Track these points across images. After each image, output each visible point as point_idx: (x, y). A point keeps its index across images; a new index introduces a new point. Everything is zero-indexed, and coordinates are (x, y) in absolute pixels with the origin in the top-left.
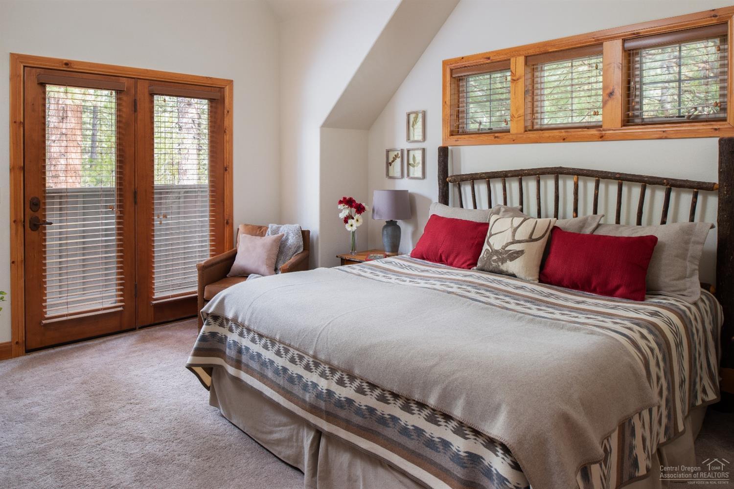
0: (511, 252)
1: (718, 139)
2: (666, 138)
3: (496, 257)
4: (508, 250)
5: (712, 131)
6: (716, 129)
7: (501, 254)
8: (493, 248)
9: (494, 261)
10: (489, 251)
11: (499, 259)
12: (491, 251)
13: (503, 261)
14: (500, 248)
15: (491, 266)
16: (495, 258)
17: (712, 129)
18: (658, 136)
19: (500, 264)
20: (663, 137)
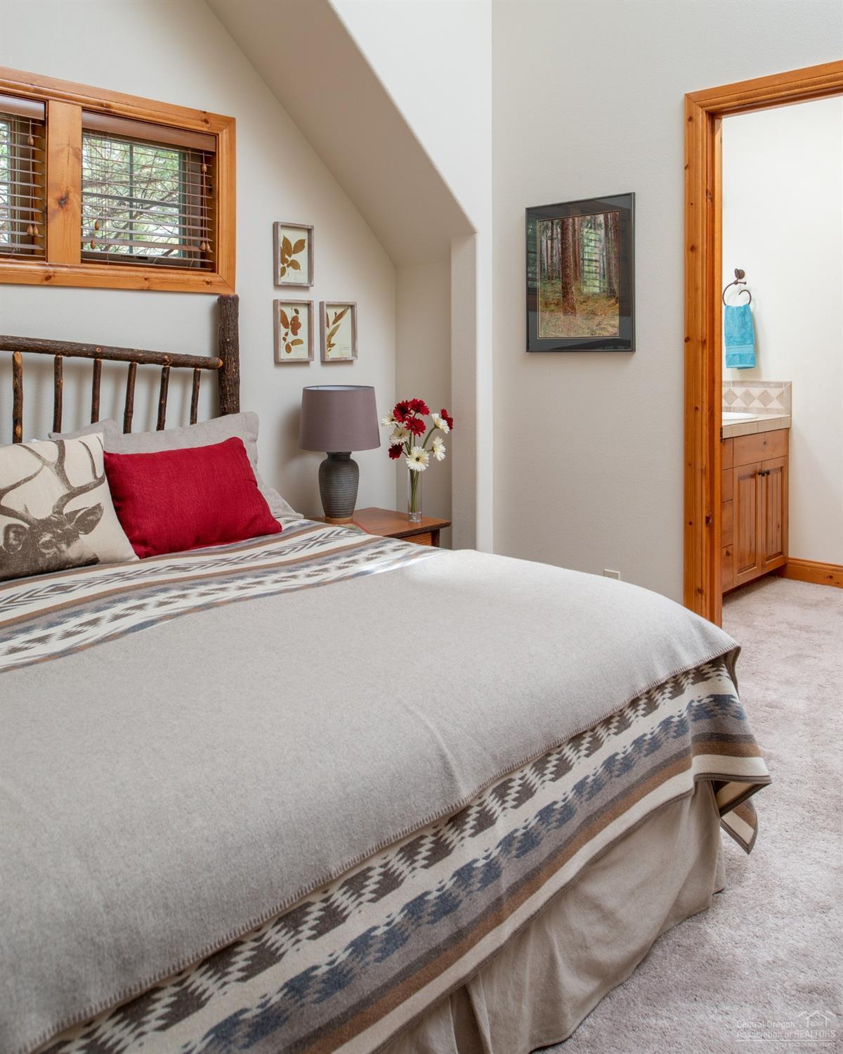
0: (79, 514)
1: (215, 298)
2: (149, 290)
3: (51, 535)
4: (71, 513)
5: (203, 285)
6: (208, 283)
7: (59, 524)
8: (30, 518)
9: (47, 545)
10: (22, 527)
11: (56, 536)
12: (26, 526)
13: (70, 538)
14: (50, 513)
15: (41, 559)
16: (47, 537)
17: (204, 281)
18: (138, 286)
19: (64, 547)
20: (145, 288)
